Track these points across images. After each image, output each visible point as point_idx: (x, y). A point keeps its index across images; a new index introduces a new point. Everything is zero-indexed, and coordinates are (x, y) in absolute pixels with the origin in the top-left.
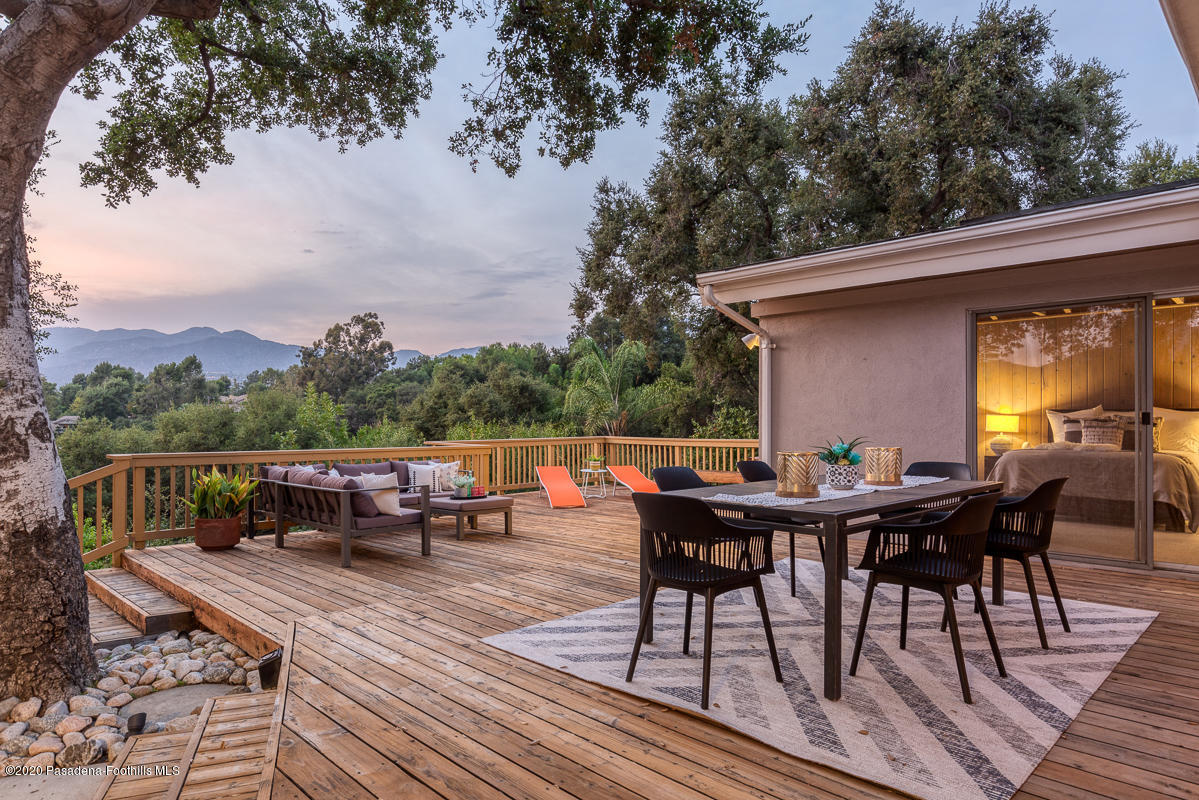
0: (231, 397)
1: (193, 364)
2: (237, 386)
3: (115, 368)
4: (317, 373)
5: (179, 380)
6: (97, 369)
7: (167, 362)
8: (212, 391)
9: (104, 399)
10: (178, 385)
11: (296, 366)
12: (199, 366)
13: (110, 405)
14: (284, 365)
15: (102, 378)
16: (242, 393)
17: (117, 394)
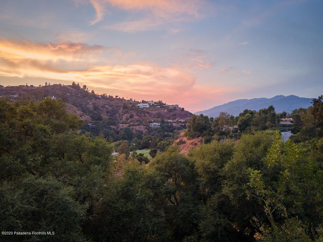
0: (286, 119)
1: (271, 108)
2: (289, 115)
3: (249, 111)
4: (320, 109)
5: (267, 114)
6: (244, 111)
7: (263, 108)
8: (278, 117)
9: (244, 121)
10: (266, 116)
11: (311, 107)
12: (273, 109)
13: (246, 122)
14: (306, 106)
15: (245, 114)
16: (290, 117)
17: (248, 119)
